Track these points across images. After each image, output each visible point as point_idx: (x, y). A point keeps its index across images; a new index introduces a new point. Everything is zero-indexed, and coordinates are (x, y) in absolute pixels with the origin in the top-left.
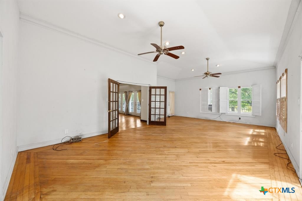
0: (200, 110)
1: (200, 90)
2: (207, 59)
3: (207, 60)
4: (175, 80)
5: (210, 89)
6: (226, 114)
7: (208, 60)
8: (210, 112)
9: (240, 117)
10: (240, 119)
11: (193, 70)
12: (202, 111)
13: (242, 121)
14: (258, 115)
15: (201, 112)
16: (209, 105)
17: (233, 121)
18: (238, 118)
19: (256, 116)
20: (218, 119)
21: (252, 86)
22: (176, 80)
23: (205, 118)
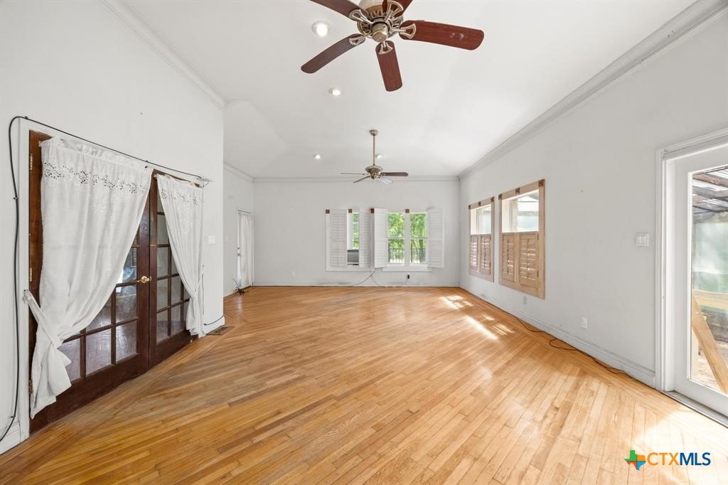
0: (328, 263)
1: (328, 212)
2: (373, 133)
3: (373, 137)
4: (254, 178)
5: (350, 211)
6: (384, 270)
7: (374, 135)
8: (351, 268)
9: (409, 274)
10: (408, 277)
11: (318, 157)
12: (333, 266)
13: (413, 282)
14: (439, 267)
15: (329, 268)
16: (349, 251)
17: (398, 283)
18: (406, 276)
19: (433, 268)
20: (368, 284)
21: (427, 211)
22: (255, 180)
23: (340, 283)
